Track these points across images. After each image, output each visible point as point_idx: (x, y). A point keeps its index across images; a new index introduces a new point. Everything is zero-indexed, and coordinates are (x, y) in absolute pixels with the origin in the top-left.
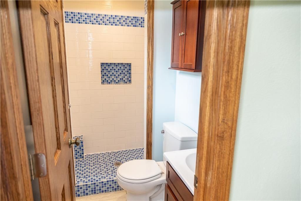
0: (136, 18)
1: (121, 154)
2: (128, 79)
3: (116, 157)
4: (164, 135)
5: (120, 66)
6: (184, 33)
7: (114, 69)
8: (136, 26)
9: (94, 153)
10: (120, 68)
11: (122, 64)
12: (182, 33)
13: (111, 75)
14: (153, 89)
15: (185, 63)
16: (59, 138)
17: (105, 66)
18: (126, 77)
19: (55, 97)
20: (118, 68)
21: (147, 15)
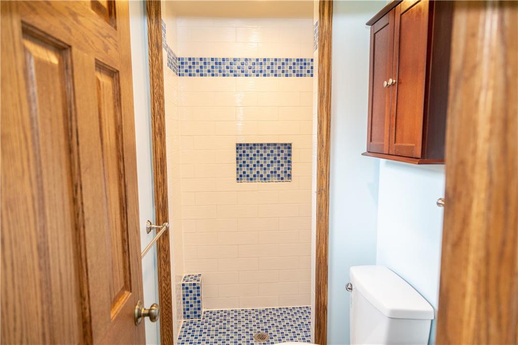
0: (301, 60)
1: (270, 316)
2: (286, 172)
3: (259, 321)
4: (352, 294)
5: (272, 148)
6: (394, 81)
7: (260, 153)
8: (301, 75)
9: (220, 309)
10: (272, 152)
11: (275, 144)
12: (391, 80)
13: (254, 166)
14: (329, 195)
15: (398, 144)
16: (88, 320)
17: (244, 148)
18: (282, 169)
19: (82, 228)
20: (268, 151)
21: (318, 52)
